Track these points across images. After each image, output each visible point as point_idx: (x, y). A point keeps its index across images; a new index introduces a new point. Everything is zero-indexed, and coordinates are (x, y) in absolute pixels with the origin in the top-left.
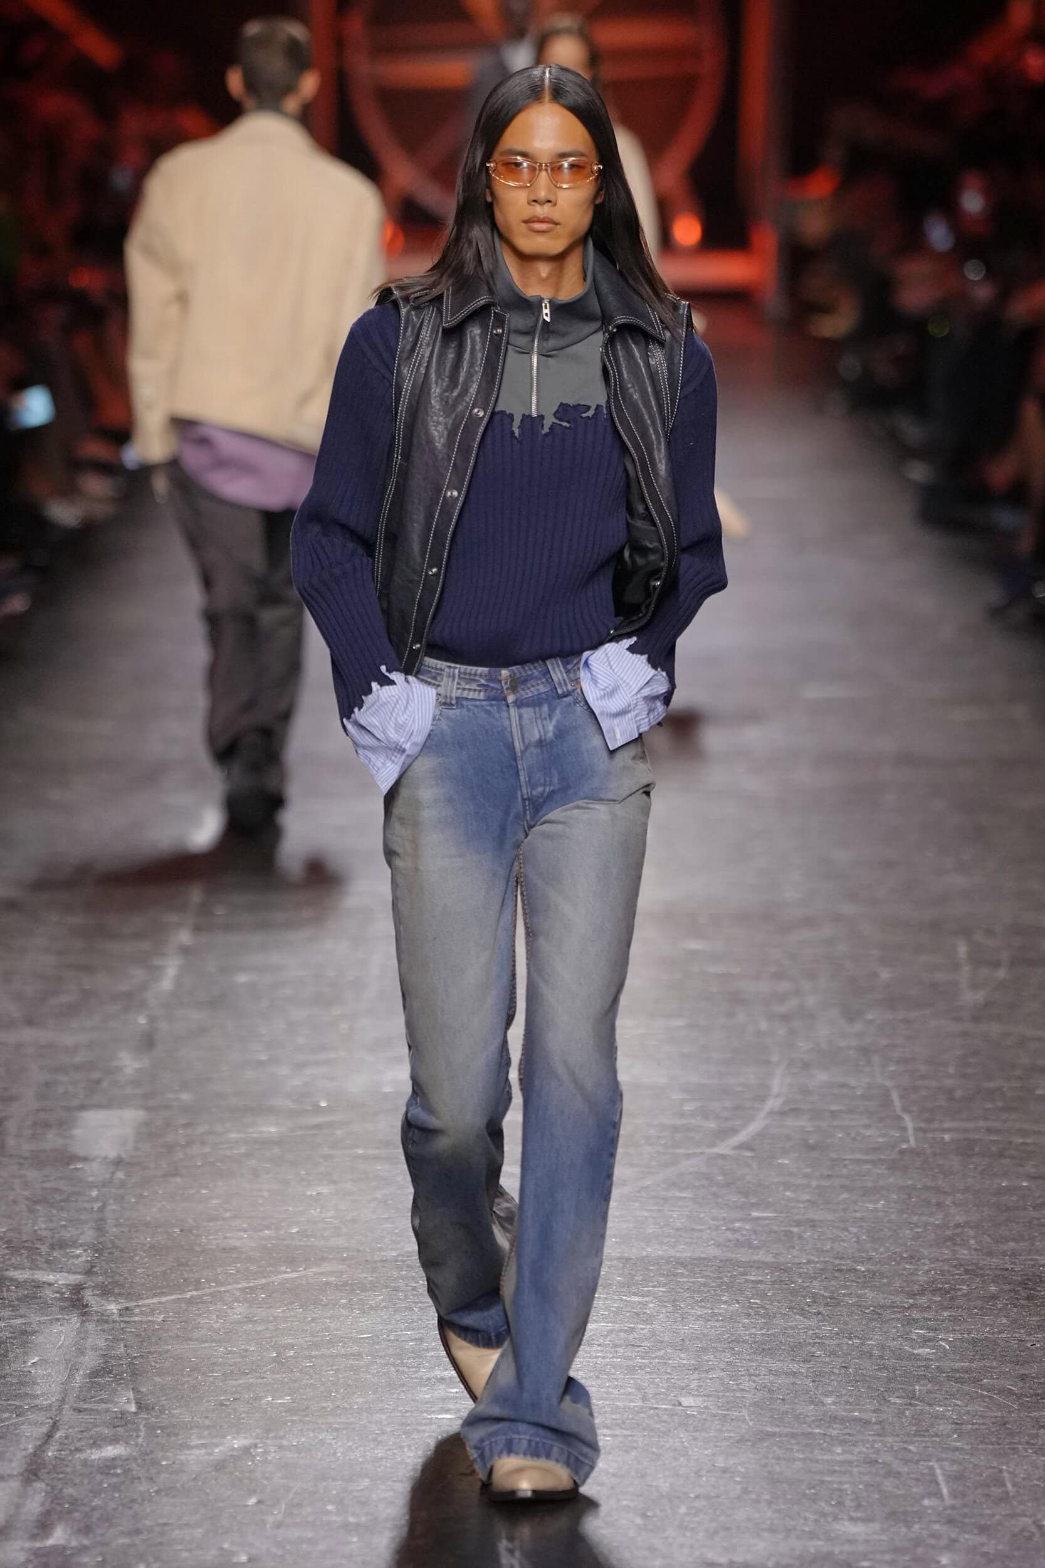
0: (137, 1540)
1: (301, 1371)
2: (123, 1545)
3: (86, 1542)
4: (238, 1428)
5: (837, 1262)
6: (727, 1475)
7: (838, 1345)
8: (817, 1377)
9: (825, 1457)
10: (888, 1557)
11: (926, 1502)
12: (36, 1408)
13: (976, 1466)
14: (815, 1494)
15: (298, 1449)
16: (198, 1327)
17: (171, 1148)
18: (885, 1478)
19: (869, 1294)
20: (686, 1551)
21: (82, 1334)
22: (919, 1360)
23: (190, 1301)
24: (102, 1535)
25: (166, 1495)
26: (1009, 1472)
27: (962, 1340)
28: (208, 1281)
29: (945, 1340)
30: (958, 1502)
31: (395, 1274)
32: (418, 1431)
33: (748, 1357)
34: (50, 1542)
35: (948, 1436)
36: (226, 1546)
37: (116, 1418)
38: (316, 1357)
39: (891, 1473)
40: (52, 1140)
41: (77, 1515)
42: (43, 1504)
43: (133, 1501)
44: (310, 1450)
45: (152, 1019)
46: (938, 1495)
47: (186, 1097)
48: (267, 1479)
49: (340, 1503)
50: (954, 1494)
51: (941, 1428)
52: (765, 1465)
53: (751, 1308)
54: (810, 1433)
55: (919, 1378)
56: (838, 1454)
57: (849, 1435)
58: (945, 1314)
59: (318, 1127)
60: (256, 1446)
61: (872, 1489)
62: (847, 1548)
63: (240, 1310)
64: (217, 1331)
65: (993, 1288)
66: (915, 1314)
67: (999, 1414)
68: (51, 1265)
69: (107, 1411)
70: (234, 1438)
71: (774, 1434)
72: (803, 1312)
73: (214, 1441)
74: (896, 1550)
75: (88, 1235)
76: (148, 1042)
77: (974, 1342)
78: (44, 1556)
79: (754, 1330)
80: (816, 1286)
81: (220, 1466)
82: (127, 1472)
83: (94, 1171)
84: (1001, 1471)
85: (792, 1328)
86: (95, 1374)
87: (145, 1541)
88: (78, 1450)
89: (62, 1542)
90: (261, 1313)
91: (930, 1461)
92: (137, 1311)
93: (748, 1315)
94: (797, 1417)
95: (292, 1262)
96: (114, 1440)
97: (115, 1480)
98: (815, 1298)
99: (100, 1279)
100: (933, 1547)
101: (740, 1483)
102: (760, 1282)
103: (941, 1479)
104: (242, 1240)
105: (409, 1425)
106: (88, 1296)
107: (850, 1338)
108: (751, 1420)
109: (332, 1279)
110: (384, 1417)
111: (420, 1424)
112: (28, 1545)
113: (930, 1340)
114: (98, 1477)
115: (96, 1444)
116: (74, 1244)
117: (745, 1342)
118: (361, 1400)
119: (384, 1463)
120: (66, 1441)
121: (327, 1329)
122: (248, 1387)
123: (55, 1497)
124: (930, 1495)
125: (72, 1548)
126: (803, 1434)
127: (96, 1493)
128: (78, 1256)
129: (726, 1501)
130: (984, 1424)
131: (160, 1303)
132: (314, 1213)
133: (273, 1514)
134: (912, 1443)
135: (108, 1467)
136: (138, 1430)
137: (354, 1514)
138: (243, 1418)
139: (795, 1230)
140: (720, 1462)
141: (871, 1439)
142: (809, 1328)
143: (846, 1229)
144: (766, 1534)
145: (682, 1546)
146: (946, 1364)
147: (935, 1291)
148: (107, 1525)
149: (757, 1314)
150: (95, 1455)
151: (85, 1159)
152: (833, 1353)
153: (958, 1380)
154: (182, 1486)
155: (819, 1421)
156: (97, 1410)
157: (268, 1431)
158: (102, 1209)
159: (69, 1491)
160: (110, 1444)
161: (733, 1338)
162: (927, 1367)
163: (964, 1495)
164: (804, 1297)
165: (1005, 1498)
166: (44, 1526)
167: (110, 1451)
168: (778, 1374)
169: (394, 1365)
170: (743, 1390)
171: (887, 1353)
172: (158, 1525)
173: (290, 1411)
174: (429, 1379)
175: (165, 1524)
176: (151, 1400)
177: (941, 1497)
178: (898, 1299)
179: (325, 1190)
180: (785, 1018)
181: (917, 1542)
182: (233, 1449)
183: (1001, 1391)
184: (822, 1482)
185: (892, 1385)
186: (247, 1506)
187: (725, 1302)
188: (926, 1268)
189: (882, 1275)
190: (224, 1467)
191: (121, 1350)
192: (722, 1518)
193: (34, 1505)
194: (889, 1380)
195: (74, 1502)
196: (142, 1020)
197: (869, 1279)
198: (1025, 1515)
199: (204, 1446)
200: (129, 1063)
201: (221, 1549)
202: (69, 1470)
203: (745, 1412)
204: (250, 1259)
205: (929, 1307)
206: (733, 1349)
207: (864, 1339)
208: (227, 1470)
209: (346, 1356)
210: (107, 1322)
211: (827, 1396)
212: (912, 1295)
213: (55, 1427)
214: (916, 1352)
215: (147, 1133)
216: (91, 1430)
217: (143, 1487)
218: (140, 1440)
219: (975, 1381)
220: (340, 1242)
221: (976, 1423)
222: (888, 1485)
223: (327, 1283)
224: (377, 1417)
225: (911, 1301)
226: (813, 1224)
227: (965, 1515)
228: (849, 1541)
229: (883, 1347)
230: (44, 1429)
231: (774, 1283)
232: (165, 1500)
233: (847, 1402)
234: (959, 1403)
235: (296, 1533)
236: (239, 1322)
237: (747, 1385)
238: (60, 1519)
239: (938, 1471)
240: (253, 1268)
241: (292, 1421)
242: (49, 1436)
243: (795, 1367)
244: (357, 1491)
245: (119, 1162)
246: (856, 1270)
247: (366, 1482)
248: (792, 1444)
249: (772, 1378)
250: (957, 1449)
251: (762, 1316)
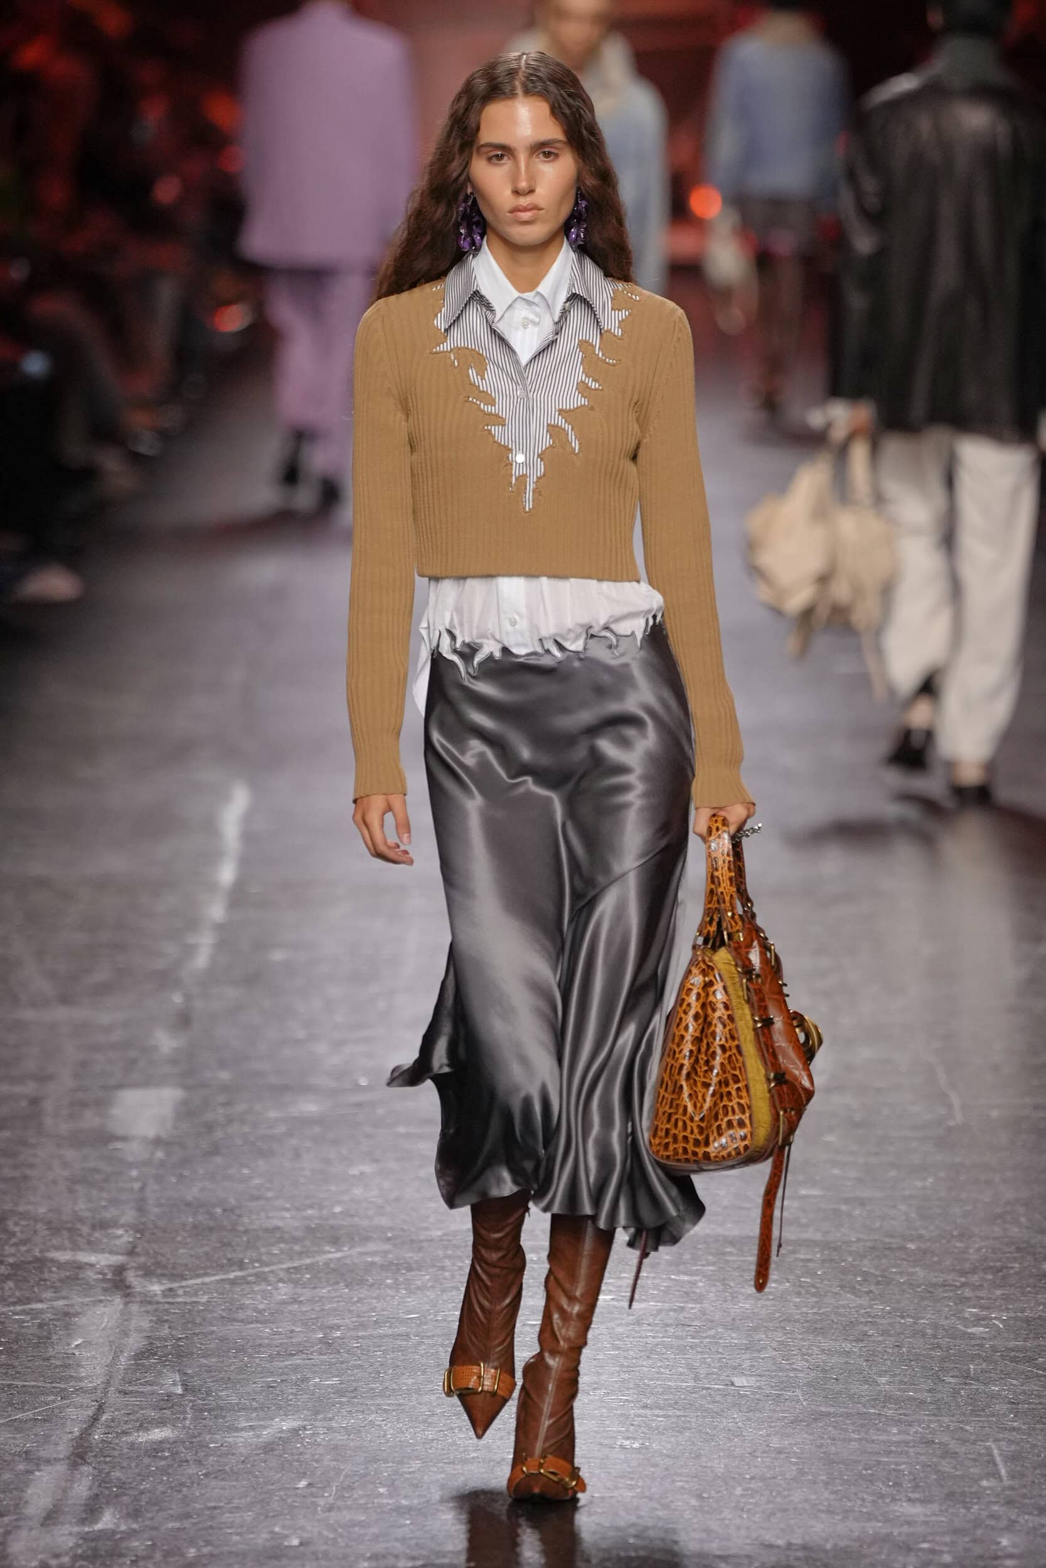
0: (187, 1524)
1: (348, 1352)
2: (172, 1529)
3: (135, 1526)
4: (284, 1409)
5: (887, 1240)
6: (782, 1456)
7: (891, 1324)
8: (871, 1355)
9: (881, 1438)
10: (948, 1539)
11: (984, 1483)
12: (80, 1390)
13: (1033, 1446)
14: (871, 1475)
15: (347, 1431)
16: (242, 1307)
17: (210, 1127)
18: (942, 1458)
19: (921, 1274)
20: (743, 1532)
21: (126, 1316)
22: (972, 1339)
23: (233, 1282)
24: (152, 1519)
25: (215, 1478)
27: (1016, 1319)
28: (252, 1261)
29: (999, 1319)
30: (1016, 1483)
31: (440, 1253)
33: (800, 1337)
34: (99, 1526)
35: (1004, 1415)
36: (277, 1529)
37: (163, 1400)
38: (363, 1337)
39: (947, 1454)
40: (90, 1120)
41: (125, 1499)
42: (90, 1488)
43: (182, 1484)
44: (359, 1432)
45: (188, 997)
46: (996, 1475)
47: (224, 1075)
48: (317, 1461)
49: (392, 1485)
50: (1012, 1475)
51: (997, 1407)
52: (821, 1446)
53: (801, 1286)
54: (865, 1413)
55: (973, 1358)
56: (894, 1435)
57: (905, 1415)
58: (998, 1293)
59: (359, 1105)
60: (305, 1428)
61: (929, 1469)
62: (906, 1529)
63: (284, 1291)
64: (259, 1311)
65: (1045, 1266)
66: (967, 1293)
68: (93, 1246)
69: (153, 1393)
70: (282, 1420)
71: (828, 1414)
72: (853, 1290)
73: (262, 1423)
74: (956, 1532)
75: (129, 1215)
76: (184, 1020)
77: (1027, 1321)
78: (92, 1540)
79: (804, 1309)
80: (866, 1265)
81: (268, 1448)
82: (174, 1454)
83: (133, 1150)
85: (844, 1307)
86: (140, 1355)
87: (194, 1524)
88: (125, 1433)
89: (111, 1526)
90: (306, 1293)
91: (987, 1441)
92: (180, 1292)
93: (799, 1294)
94: (851, 1397)
95: (335, 1241)
96: (162, 1423)
97: (163, 1463)
98: (866, 1277)
99: (142, 1259)
100: (993, 1528)
101: (796, 1463)
102: (810, 1260)
103: (998, 1459)
104: (286, 1220)
106: (131, 1277)
107: (902, 1317)
108: (805, 1400)
109: (377, 1259)
110: (433, 1398)
112: (76, 1529)
113: (983, 1319)
114: (146, 1460)
115: (143, 1426)
116: (115, 1224)
117: (797, 1321)
118: (409, 1381)
119: (435, 1444)
120: (112, 1424)
121: (374, 1309)
122: (295, 1369)
123: (102, 1480)
124: (989, 1475)
125: (121, 1532)
126: (858, 1414)
127: (144, 1477)
128: (118, 1237)
129: (782, 1482)
130: (1040, 1404)
131: (204, 1284)
132: (358, 1192)
133: (323, 1496)
134: (968, 1423)
135: (155, 1450)
136: (184, 1412)
137: (406, 1497)
138: (291, 1401)
139: (843, 1208)
140: (775, 1443)
141: (926, 1418)
142: (861, 1307)
143: (895, 1208)
144: (823, 1516)
145: (738, 1528)
146: (1000, 1344)
147: (987, 1269)
148: (157, 1508)
149: (808, 1292)
150: (143, 1438)
151: (124, 1139)
152: (885, 1333)
153: (1014, 1360)
154: (231, 1468)
155: (874, 1401)
156: (143, 1392)
157: (317, 1413)
158: (142, 1189)
159: (117, 1474)
160: (157, 1427)
161: (785, 1317)
162: (982, 1346)
163: (1023, 1476)
164: (855, 1275)
166: (92, 1510)
167: (157, 1434)
168: (830, 1353)
169: (443, 1345)
170: (796, 1370)
171: (941, 1333)
172: (209, 1508)
173: (340, 1392)
175: (215, 1508)
176: (197, 1382)
177: (1000, 1477)
178: (950, 1277)
179: (367, 1168)
181: (977, 1522)
182: (282, 1431)
184: (879, 1463)
185: (947, 1365)
186: (297, 1488)
188: (977, 1246)
189: (933, 1254)
190: (273, 1449)
191: (165, 1331)
192: (779, 1500)
193: (82, 1488)
194: (943, 1360)
195: (122, 1485)
196: (177, 999)
197: (920, 1258)
199: (252, 1428)
200: (166, 1042)
201: (272, 1532)
202: (116, 1453)
203: (798, 1393)
204: (295, 1240)
205: (981, 1286)
206: (784, 1328)
207: (917, 1318)
208: (277, 1452)
209: (395, 1336)
210: (150, 1303)
211: (881, 1376)
212: (964, 1273)
213: (101, 1409)
214: (969, 1331)
215: (186, 1112)
216: (137, 1412)
217: (192, 1470)
218: (187, 1422)
219: (1030, 1360)
220: (384, 1222)
221: (1033, 1403)
222: (946, 1466)
223: (373, 1264)
224: (426, 1398)
225: (962, 1280)
226: (861, 1202)
227: (1024, 1496)
228: (909, 1523)
229: (935, 1326)
230: (90, 1413)
231: (824, 1261)
232: (214, 1483)
233: (901, 1382)
234: (1015, 1382)
235: (346, 1516)
236: (284, 1303)
237: (800, 1364)
238: (108, 1503)
239: (995, 1452)
240: (297, 1248)
241: (341, 1403)
242: (95, 1419)
243: (848, 1347)
244: (409, 1473)
245: (158, 1142)
246: (906, 1249)
247: (417, 1464)
248: (847, 1424)
249: (824, 1357)
250: (1013, 1429)
251: (814, 1295)
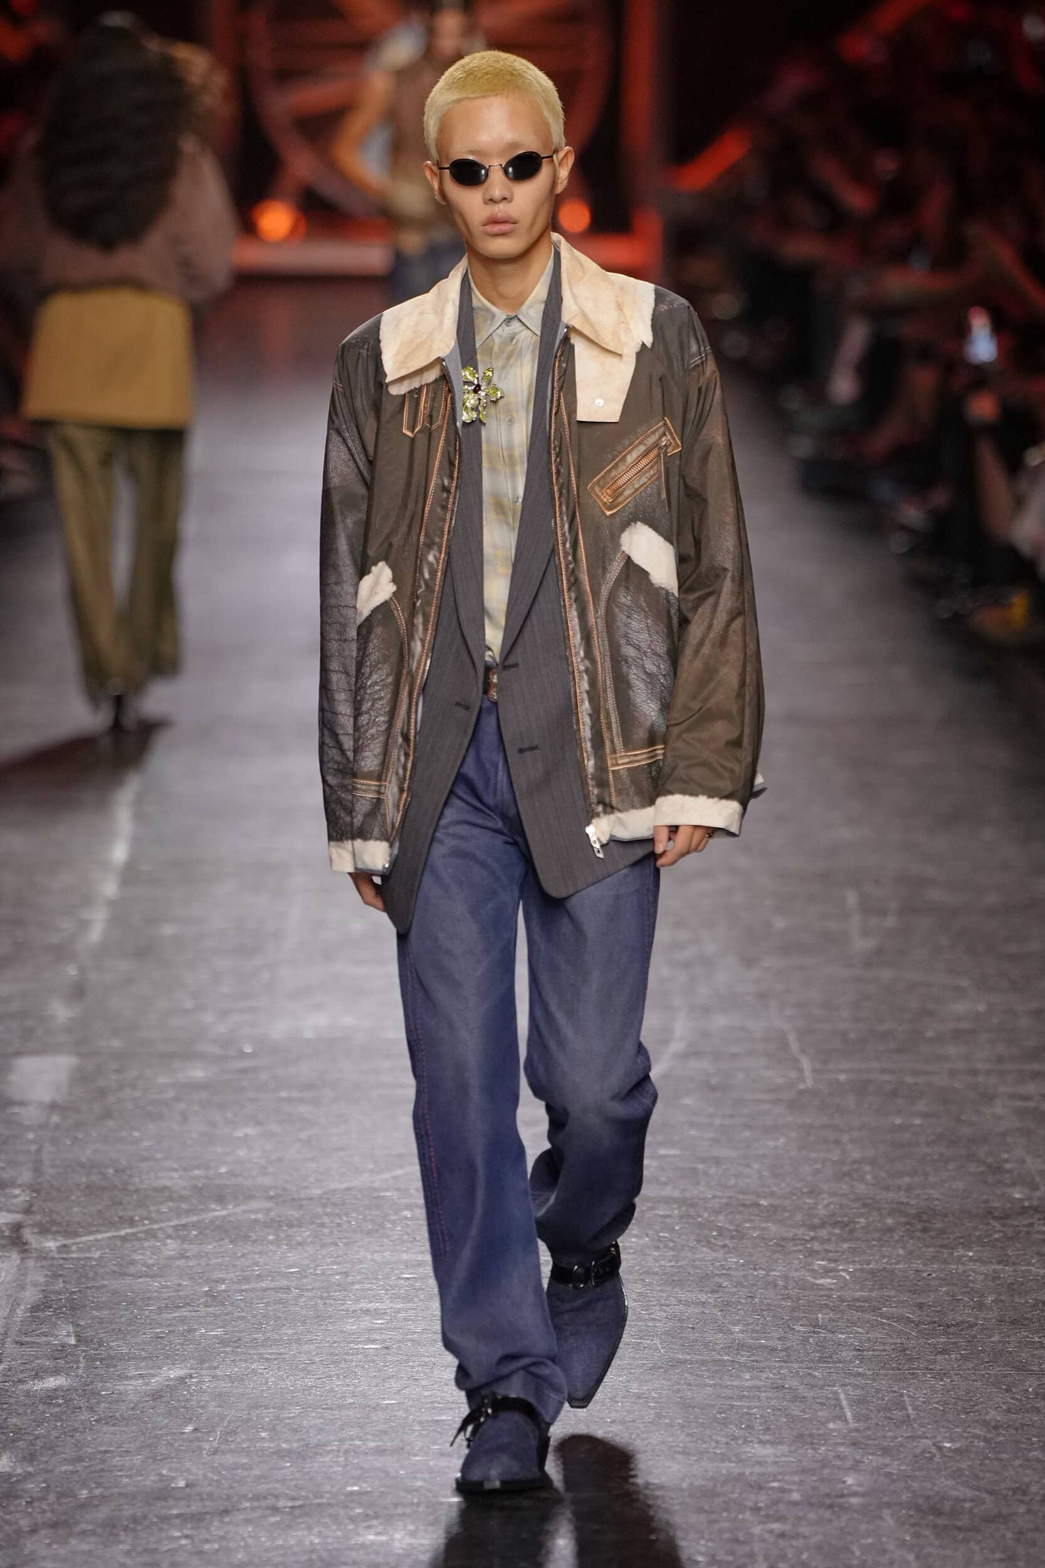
0: (79, 1467)
1: (232, 1304)
2: (66, 1472)
3: (30, 1469)
4: (172, 1358)
5: (741, 1197)
6: (641, 1401)
7: (744, 1276)
8: (725, 1306)
9: (734, 1383)
10: (797, 1478)
11: (831, 1425)
13: (878, 1391)
14: (725, 1418)
15: (231, 1379)
16: (132, 1262)
17: (103, 1092)
18: (793, 1402)
19: (773, 1228)
21: (22, 1272)
22: (821, 1289)
23: (124, 1239)
24: (47, 1462)
25: (107, 1423)
26: (909, 1396)
27: (862, 1270)
28: (142, 1219)
29: (846, 1271)
30: (861, 1425)
31: (320, 1210)
32: (346, 1361)
33: (659, 1288)
35: (850, 1362)
36: (164, 1472)
37: (57, 1350)
38: (245, 1290)
39: (797, 1398)
41: (21, 1444)
43: (75, 1430)
44: (242, 1380)
45: (82, 969)
46: (842, 1418)
47: (116, 1043)
48: (202, 1407)
49: (273, 1430)
50: (857, 1418)
51: (844, 1354)
52: (678, 1391)
53: (659, 1241)
54: (719, 1360)
55: (821, 1307)
56: (747, 1380)
57: (757, 1361)
58: (846, 1246)
59: (243, 1071)
60: (191, 1376)
61: (779, 1413)
62: (757, 1469)
63: (172, 1247)
64: (148, 1266)
65: (890, 1221)
66: (816, 1246)
67: (898, 1341)
69: (48, 1344)
70: (170, 1369)
71: (685, 1361)
72: (709, 1244)
73: (151, 1371)
74: (804, 1471)
75: (26, 1176)
76: (78, 991)
77: (873, 1273)
79: (663, 1263)
80: (721, 1220)
81: (156, 1395)
82: (68, 1401)
83: (30, 1115)
84: (902, 1395)
85: (700, 1260)
86: (35, 1308)
87: (86, 1467)
88: (21, 1381)
89: (7, 1468)
90: (192, 1249)
91: (835, 1386)
92: (74, 1248)
93: (657, 1248)
94: (706, 1345)
95: (221, 1199)
96: (56, 1372)
97: (57, 1409)
98: (721, 1231)
99: (38, 1217)
100: (839, 1468)
101: (654, 1408)
102: (668, 1216)
103: (844, 1403)
104: (174, 1180)
105: (337, 1355)
106: (28, 1234)
107: (755, 1269)
108: (663, 1348)
109: (260, 1216)
110: (312, 1347)
111: (347, 1354)
113: (831, 1271)
114: (41, 1407)
115: (38, 1375)
116: (12, 1184)
117: (656, 1274)
118: (290, 1332)
119: (314, 1391)
120: (9, 1373)
121: (257, 1264)
122: (183, 1320)
124: (836, 1418)
125: (17, 1475)
126: (715, 1362)
127: (39, 1423)
128: (16, 1196)
129: (641, 1425)
130: (884, 1350)
131: (96, 1240)
132: (242, 1153)
133: (208, 1440)
134: (816, 1369)
135: (50, 1397)
136: (78, 1362)
137: (286, 1441)
138: (178, 1350)
139: (700, 1166)
140: (635, 1388)
141: (777, 1365)
142: (716, 1260)
143: (748, 1166)
144: (680, 1457)
146: (847, 1294)
147: (835, 1224)
148: (51, 1452)
149: (666, 1246)
150: (38, 1386)
151: (22, 1104)
152: (739, 1284)
153: (860, 1309)
154: (122, 1415)
155: (728, 1349)
156: (38, 1343)
157: (203, 1362)
158: (38, 1151)
159: (13, 1420)
160: (52, 1376)
161: (644, 1270)
162: (829, 1297)
163: (867, 1419)
164: (711, 1230)
165: (906, 1421)
167: (52, 1382)
168: (687, 1304)
169: (321, 1298)
170: (654, 1319)
171: (791, 1284)
172: (100, 1452)
173: (224, 1342)
174: (355, 1311)
175: (106, 1452)
176: (90, 1333)
177: (846, 1420)
178: (800, 1232)
179: (251, 1131)
180: (686, 965)
181: (824, 1463)
182: (170, 1379)
183: (900, 1319)
184: (732, 1406)
185: (797, 1314)
186: (184, 1433)
187: (635, 1236)
188: (826, 1202)
189: (784, 1209)
190: (161, 1397)
191: (60, 1285)
194: (793, 1309)
195: (18, 1431)
196: (72, 971)
197: (772, 1213)
198: (926, 1438)
199: (141, 1376)
201: (160, 1475)
202: (12, 1400)
203: (657, 1341)
204: (182, 1199)
205: (829, 1240)
206: (644, 1280)
207: (769, 1270)
208: (164, 1400)
209: (276, 1289)
210: (45, 1258)
211: (734, 1325)
212: (813, 1228)
214: (818, 1282)
215: (80, 1077)
216: (32, 1362)
217: (84, 1416)
218: (80, 1371)
219: (875, 1309)
220: (267, 1181)
221: (877, 1350)
222: (795, 1410)
223: (256, 1221)
224: (305, 1348)
225: (812, 1234)
226: (717, 1161)
227: (869, 1438)
228: (760, 1463)
229: (786, 1278)
231: (682, 1217)
232: (105, 1428)
233: (753, 1331)
234: (860, 1330)
235: (229, 1459)
236: (172, 1258)
237: (659, 1314)
238: (5, 1448)
239: (842, 1396)
240: (184, 1206)
241: (226, 1352)
243: (703, 1297)
244: (290, 1418)
245: (53, 1107)
246: (759, 1205)
247: (296, 1410)
248: (702, 1371)
249: (682, 1307)
250: (859, 1374)
251: (672, 1249)
